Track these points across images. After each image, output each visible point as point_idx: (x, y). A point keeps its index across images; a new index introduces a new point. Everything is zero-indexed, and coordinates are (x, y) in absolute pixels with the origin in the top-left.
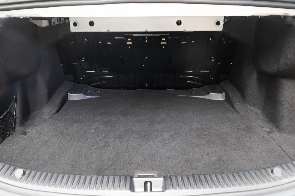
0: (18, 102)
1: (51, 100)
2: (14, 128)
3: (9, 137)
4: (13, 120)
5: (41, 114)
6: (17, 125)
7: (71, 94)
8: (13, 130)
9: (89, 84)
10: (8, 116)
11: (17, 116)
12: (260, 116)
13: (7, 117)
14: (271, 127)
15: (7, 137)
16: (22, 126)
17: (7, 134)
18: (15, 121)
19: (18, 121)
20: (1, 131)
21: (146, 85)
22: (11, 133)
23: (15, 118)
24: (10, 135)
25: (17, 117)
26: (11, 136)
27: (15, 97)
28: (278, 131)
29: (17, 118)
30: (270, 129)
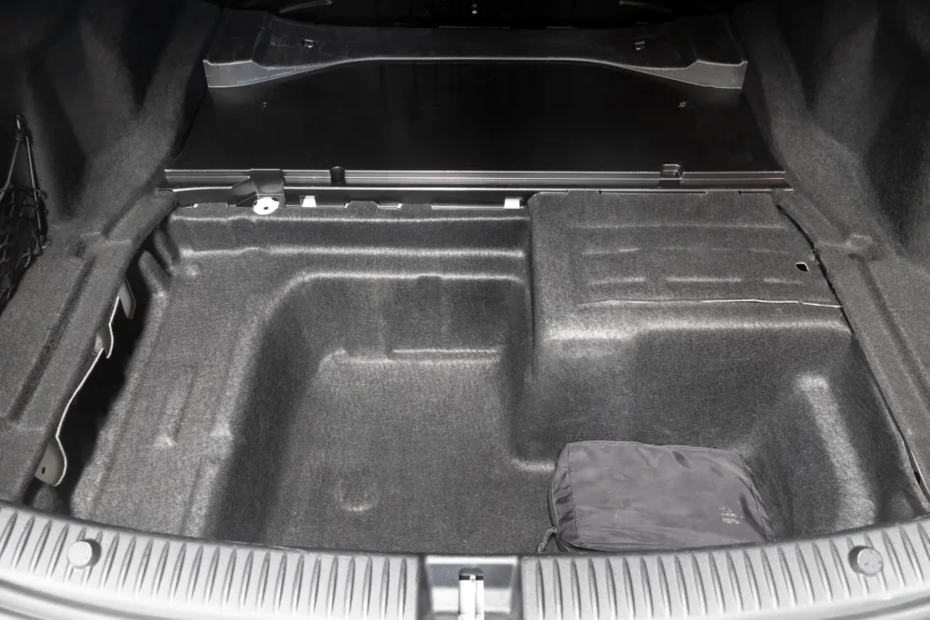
0: (36, 138)
1: (146, 104)
2: (44, 231)
3: (35, 266)
4: (34, 206)
5: (121, 161)
6: (49, 217)
7: (212, 61)
8: (41, 237)
9: (273, 10)
10: (12, 201)
11: (44, 187)
12: (851, 179)
13: (11, 206)
14: (879, 230)
15: (28, 268)
16: (69, 217)
17: (26, 258)
18: (42, 206)
19: (50, 204)
20: (4, 259)
21: (474, 12)
22: (36, 252)
23: (39, 199)
24: (34, 258)
25: (43, 193)
26: (39, 259)
27: (19, 126)
28: (900, 253)
29: (46, 196)
30: (876, 238)
